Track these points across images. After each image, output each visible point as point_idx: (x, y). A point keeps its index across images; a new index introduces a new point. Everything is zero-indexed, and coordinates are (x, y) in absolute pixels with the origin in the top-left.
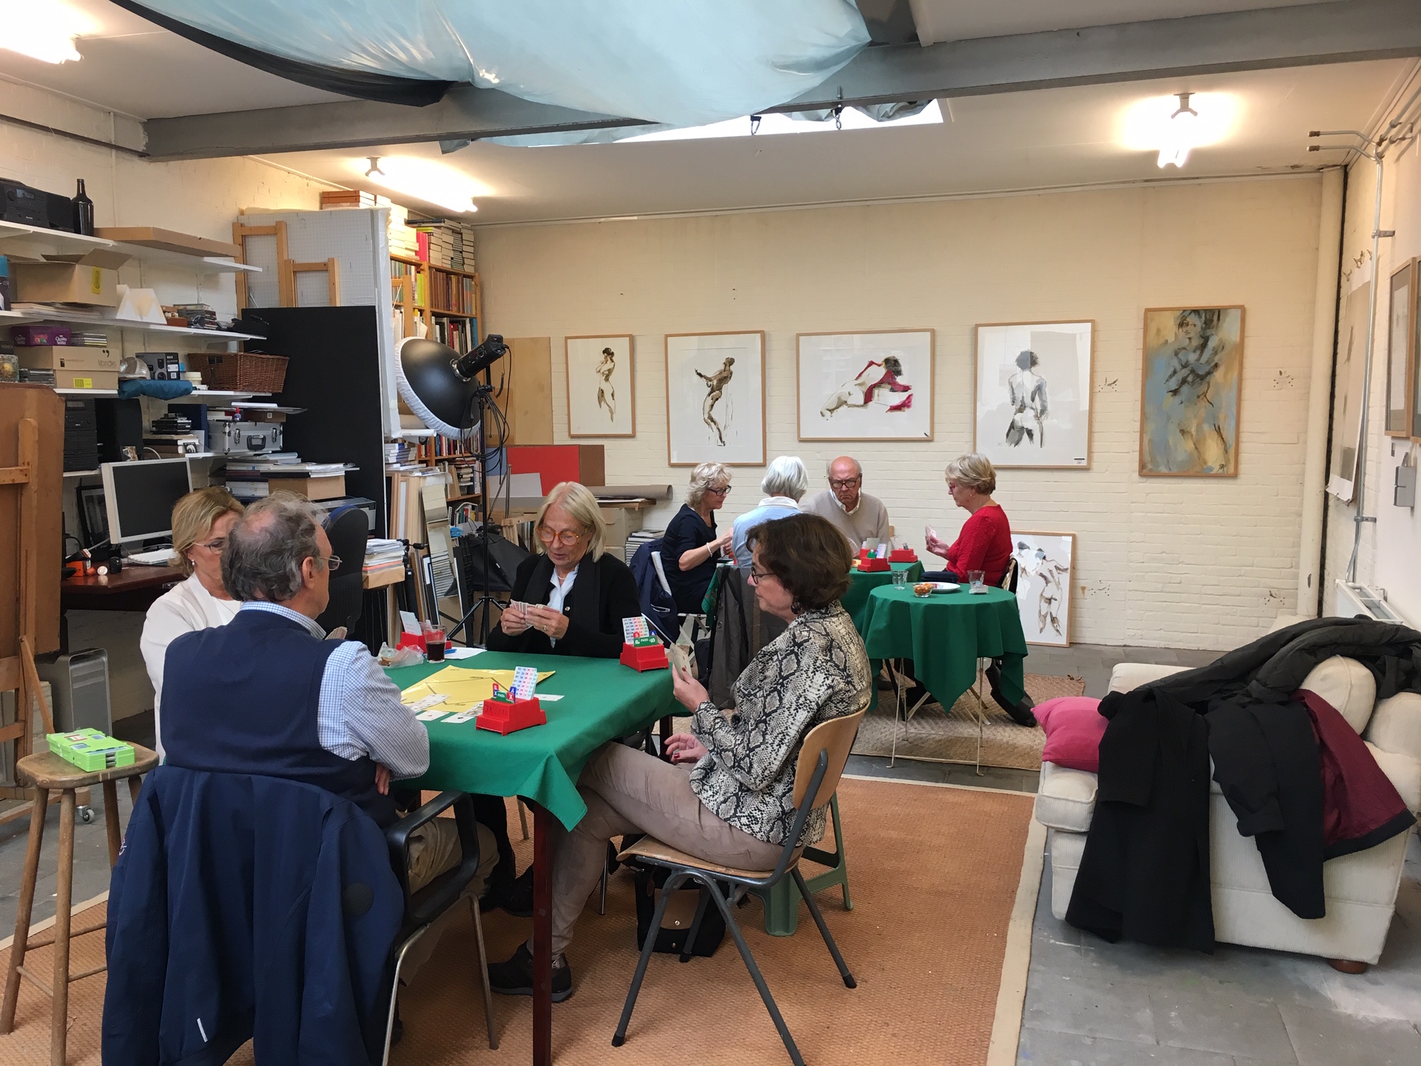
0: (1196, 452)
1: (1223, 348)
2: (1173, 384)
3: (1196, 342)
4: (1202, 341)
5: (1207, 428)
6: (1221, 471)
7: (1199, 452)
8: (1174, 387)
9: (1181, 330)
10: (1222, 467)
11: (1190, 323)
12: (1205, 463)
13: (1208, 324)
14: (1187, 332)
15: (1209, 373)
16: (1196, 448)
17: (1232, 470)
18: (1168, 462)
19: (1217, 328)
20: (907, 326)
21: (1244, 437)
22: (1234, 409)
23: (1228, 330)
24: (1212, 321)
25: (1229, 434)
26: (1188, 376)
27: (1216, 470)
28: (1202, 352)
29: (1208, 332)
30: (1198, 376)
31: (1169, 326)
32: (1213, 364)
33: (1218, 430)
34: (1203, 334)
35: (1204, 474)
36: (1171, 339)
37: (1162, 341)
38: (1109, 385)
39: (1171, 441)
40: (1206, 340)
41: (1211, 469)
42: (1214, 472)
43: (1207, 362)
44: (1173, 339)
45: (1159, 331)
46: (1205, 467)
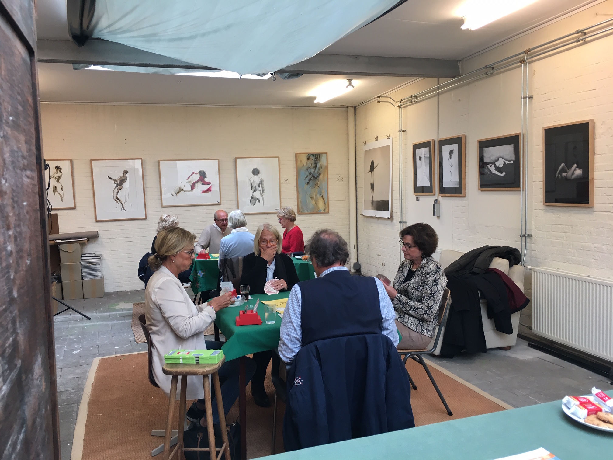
0: (316, 205)
1: (322, 167)
2: (307, 180)
3: (313, 165)
4: (315, 165)
5: (319, 196)
6: (324, 211)
7: (317, 205)
8: (307, 181)
9: (308, 161)
10: (324, 209)
11: (311, 158)
12: (319, 208)
13: (317, 159)
14: (310, 162)
15: (318, 176)
16: (316, 203)
17: (327, 211)
18: (307, 209)
19: (319, 160)
20: (207, 158)
21: (330, 199)
22: (327, 189)
23: (323, 161)
24: (318, 158)
25: (325, 198)
26: (311, 178)
27: (323, 211)
28: (315, 169)
29: (317, 162)
30: (314, 177)
31: (304, 159)
32: (319, 173)
33: (322, 197)
34: (315, 162)
35: (318, 213)
36: (305, 164)
37: (302, 165)
38: (285, 181)
39: (307, 201)
40: (316, 164)
41: (321, 211)
42: (322, 211)
43: (317, 172)
44: (306, 164)
45: (301, 161)
46: (319, 210)
